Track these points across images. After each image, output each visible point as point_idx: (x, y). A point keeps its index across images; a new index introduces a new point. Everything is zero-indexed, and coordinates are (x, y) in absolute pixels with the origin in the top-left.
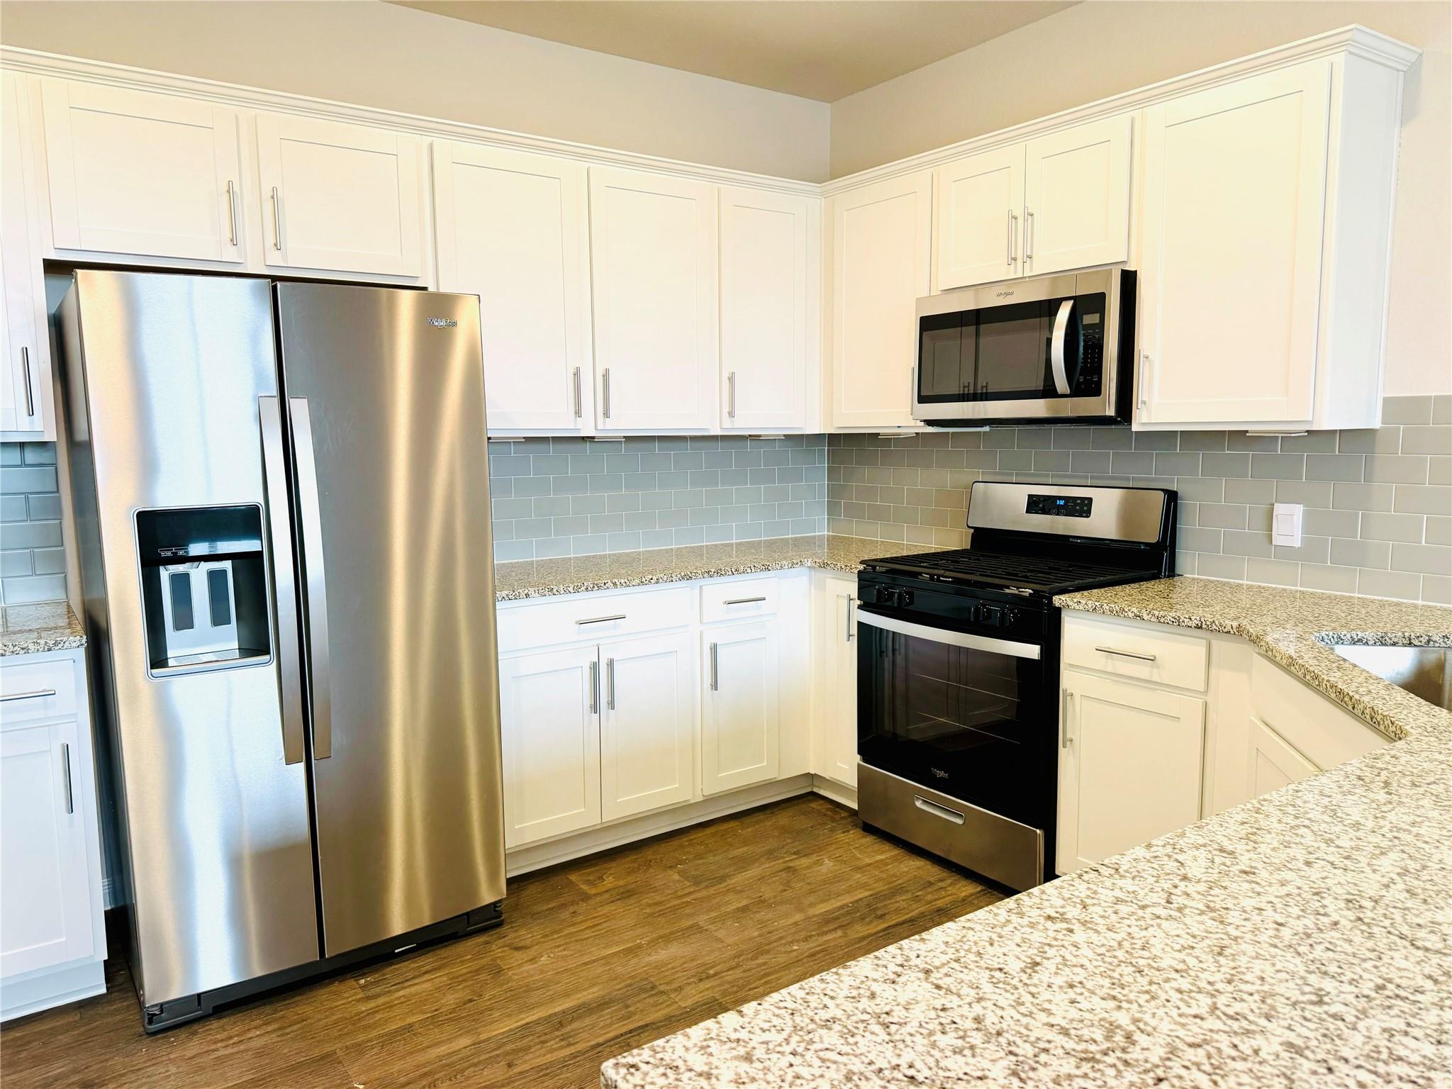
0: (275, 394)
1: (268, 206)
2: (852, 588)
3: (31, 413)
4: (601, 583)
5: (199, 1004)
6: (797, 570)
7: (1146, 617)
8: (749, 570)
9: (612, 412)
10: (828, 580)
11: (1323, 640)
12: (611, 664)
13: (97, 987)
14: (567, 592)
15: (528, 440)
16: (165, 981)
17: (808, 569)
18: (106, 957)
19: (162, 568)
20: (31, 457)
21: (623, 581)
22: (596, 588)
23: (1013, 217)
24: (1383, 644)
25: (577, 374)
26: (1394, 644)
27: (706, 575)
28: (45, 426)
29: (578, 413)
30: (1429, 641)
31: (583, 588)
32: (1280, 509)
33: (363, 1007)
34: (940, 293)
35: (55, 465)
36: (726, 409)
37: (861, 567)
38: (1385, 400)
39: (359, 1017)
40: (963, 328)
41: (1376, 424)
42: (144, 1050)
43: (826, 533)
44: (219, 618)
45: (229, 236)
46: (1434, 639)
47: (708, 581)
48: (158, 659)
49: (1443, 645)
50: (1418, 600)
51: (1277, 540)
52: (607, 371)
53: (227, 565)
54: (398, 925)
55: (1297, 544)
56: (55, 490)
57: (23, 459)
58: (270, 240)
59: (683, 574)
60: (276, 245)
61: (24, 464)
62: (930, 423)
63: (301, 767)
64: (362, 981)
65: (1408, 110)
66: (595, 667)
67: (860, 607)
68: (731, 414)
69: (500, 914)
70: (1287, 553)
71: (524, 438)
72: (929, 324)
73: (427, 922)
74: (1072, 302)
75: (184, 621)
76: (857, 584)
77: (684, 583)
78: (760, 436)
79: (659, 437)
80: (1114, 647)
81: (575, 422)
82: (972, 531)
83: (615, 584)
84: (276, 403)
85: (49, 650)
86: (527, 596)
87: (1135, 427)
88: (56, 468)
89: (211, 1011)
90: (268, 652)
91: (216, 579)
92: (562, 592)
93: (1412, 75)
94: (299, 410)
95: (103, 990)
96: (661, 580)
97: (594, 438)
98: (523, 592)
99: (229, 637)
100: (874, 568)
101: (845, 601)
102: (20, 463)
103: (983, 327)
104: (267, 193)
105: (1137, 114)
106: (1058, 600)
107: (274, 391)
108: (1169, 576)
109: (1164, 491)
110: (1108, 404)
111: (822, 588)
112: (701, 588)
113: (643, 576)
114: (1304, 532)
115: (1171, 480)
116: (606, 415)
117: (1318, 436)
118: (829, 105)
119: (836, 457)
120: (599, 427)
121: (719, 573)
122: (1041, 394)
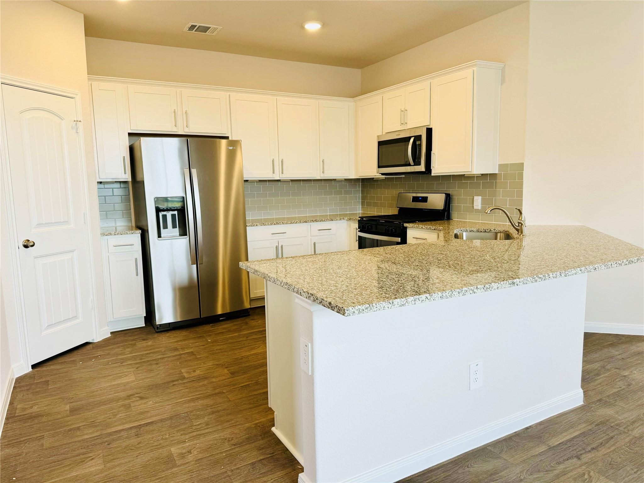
0: (188, 168)
1: (185, 115)
2: (357, 226)
3: (125, 173)
4: (279, 222)
5: (169, 326)
6: (342, 221)
7: (424, 228)
8: (326, 220)
9: (284, 172)
10: (352, 224)
11: (462, 231)
12: (282, 247)
13: (143, 324)
14: (268, 225)
15: (260, 181)
16: (161, 319)
17: (346, 221)
18: (145, 315)
19: (160, 213)
20: (122, 185)
21: (285, 222)
22: (277, 224)
23: (402, 111)
24: (478, 232)
25: (273, 161)
26: (481, 232)
27: (312, 221)
28: (128, 177)
29: (274, 173)
30: (490, 231)
31: (273, 224)
32: (476, 198)
33: (211, 329)
34: (385, 134)
35: (128, 188)
36: (322, 171)
37: (359, 219)
38: (499, 165)
39: (210, 330)
41: (497, 172)
42: (156, 335)
43: (361, 212)
44: (174, 226)
45: (174, 124)
46: (491, 230)
47: (313, 223)
48: (159, 236)
49: (494, 231)
50: (507, 223)
51: (475, 208)
52: (282, 160)
53: (176, 213)
54: (220, 311)
55: (480, 208)
56: (128, 194)
57: (120, 186)
58: (185, 125)
59: (304, 221)
60: (187, 126)
61: (121, 188)
62: (383, 174)
63: (195, 266)
64: (211, 325)
65: (503, 81)
66: (277, 247)
67: (359, 231)
68: (323, 172)
69: (249, 312)
70: (477, 211)
71: (259, 180)
72: (380, 144)
73: (228, 311)
74: (414, 137)
75: (166, 227)
76: (358, 224)
77: (305, 224)
78: (336, 179)
79: (302, 180)
80: (418, 237)
81: (273, 176)
82: (399, 209)
83: (283, 223)
84: (188, 170)
85: (132, 234)
86: (257, 225)
87: (432, 175)
88: (129, 189)
89: (172, 328)
90: (186, 235)
91: (173, 216)
92: (267, 225)
93: (503, 70)
94: (194, 171)
95: (144, 325)
96: (297, 222)
97: (280, 180)
98: (256, 224)
99: (176, 231)
100: (363, 219)
101: (355, 230)
102: (120, 187)
104: (184, 112)
105: (431, 81)
106: (406, 225)
107: (188, 167)
108: (447, 220)
109: (445, 194)
110: (422, 168)
111: (350, 226)
112: (311, 225)
113: (292, 221)
114: (481, 205)
115: (450, 191)
116: (282, 173)
117: (484, 176)
118: (360, 70)
119: (363, 186)
120: (281, 177)
121: (316, 221)
122: (409, 165)
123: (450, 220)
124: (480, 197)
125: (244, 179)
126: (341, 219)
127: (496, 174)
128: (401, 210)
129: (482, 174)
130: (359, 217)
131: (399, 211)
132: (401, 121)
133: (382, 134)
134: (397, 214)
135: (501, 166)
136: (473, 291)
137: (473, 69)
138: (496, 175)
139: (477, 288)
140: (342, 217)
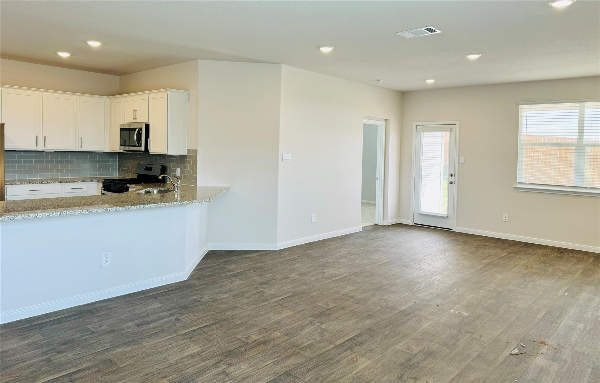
2: (101, 186)
6: (93, 182)
8: (78, 181)
14: (27, 184)
15: (26, 151)
17: (96, 182)
21: (42, 182)
22: (35, 183)
23: (134, 111)
25: (37, 136)
27: (66, 182)
29: (37, 146)
31: (31, 183)
32: (177, 169)
34: (126, 123)
38: (187, 150)
40: (124, 132)
41: (186, 154)
43: (117, 176)
47: (66, 184)
51: (177, 175)
52: (45, 136)
55: (179, 176)
59: (59, 181)
62: (124, 150)
67: (103, 190)
68: (81, 147)
72: (122, 130)
74: (138, 129)
77: (60, 184)
78: (94, 152)
79: (66, 151)
82: (137, 174)
83: (40, 183)
86: (16, 184)
87: (150, 153)
92: (25, 184)
93: (189, 95)
96: (53, 182)
97: (44, 151)
101: (101, 189)
103: (130, 132)
105: (149, 95)
108: (163, 183)
109: (161, 166)
110: (143, 148)
111: (99, 186)
112: (65, 185)
113: (47, 181)
114: (180, 173)
115: (165, 164)
116: (45, 146)
117: (181, 156)
118: (119, 76)
119: (120, 158)
120: (43, 149)
121: (70, 182)
122: (135, 146)
123: (165, 183)
124: (179, 169)
125: (5, 150)
126: (91, 181)
127: (186, 155)
128: (139, 175)
129: (180, 155)
130: (104, 180)
131: (138, 176)
132: (133, 117)
133: (124, 123)
134: (136, 178)
135: (189, 151)
136: (80, 212)
137: (168, 93)
138: (186, 157)
139: (83, 211)
140: (92, 180)
